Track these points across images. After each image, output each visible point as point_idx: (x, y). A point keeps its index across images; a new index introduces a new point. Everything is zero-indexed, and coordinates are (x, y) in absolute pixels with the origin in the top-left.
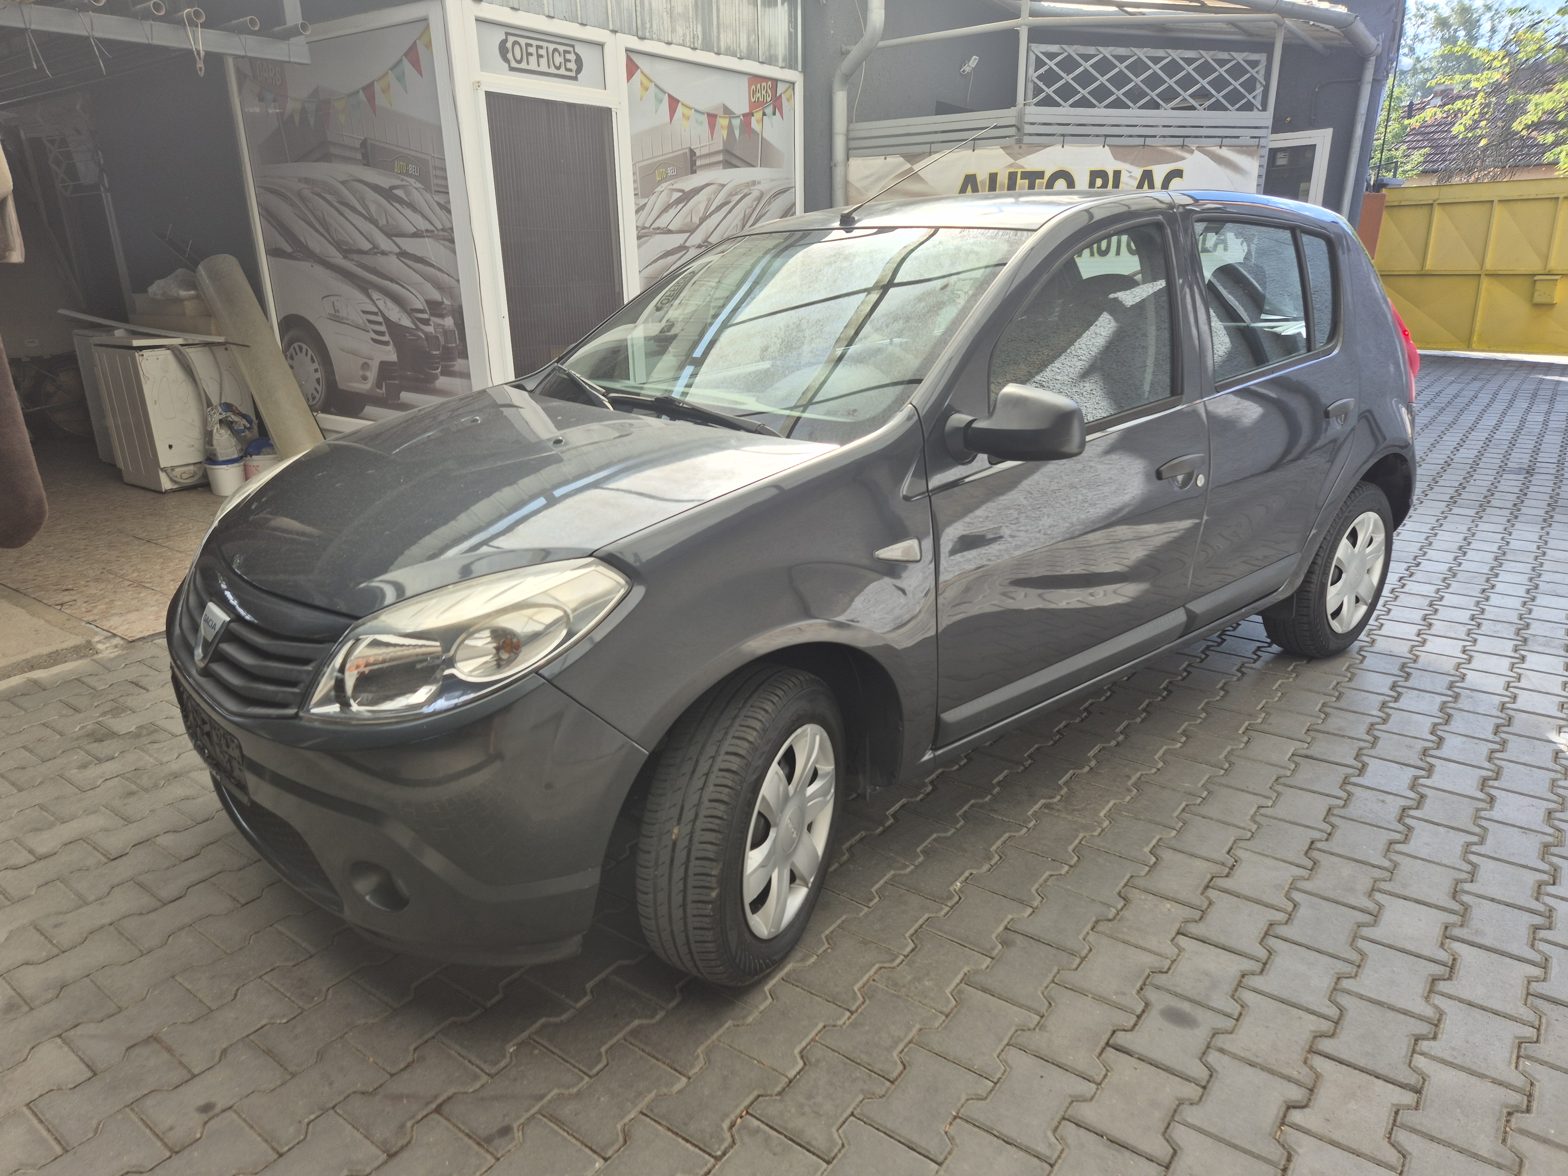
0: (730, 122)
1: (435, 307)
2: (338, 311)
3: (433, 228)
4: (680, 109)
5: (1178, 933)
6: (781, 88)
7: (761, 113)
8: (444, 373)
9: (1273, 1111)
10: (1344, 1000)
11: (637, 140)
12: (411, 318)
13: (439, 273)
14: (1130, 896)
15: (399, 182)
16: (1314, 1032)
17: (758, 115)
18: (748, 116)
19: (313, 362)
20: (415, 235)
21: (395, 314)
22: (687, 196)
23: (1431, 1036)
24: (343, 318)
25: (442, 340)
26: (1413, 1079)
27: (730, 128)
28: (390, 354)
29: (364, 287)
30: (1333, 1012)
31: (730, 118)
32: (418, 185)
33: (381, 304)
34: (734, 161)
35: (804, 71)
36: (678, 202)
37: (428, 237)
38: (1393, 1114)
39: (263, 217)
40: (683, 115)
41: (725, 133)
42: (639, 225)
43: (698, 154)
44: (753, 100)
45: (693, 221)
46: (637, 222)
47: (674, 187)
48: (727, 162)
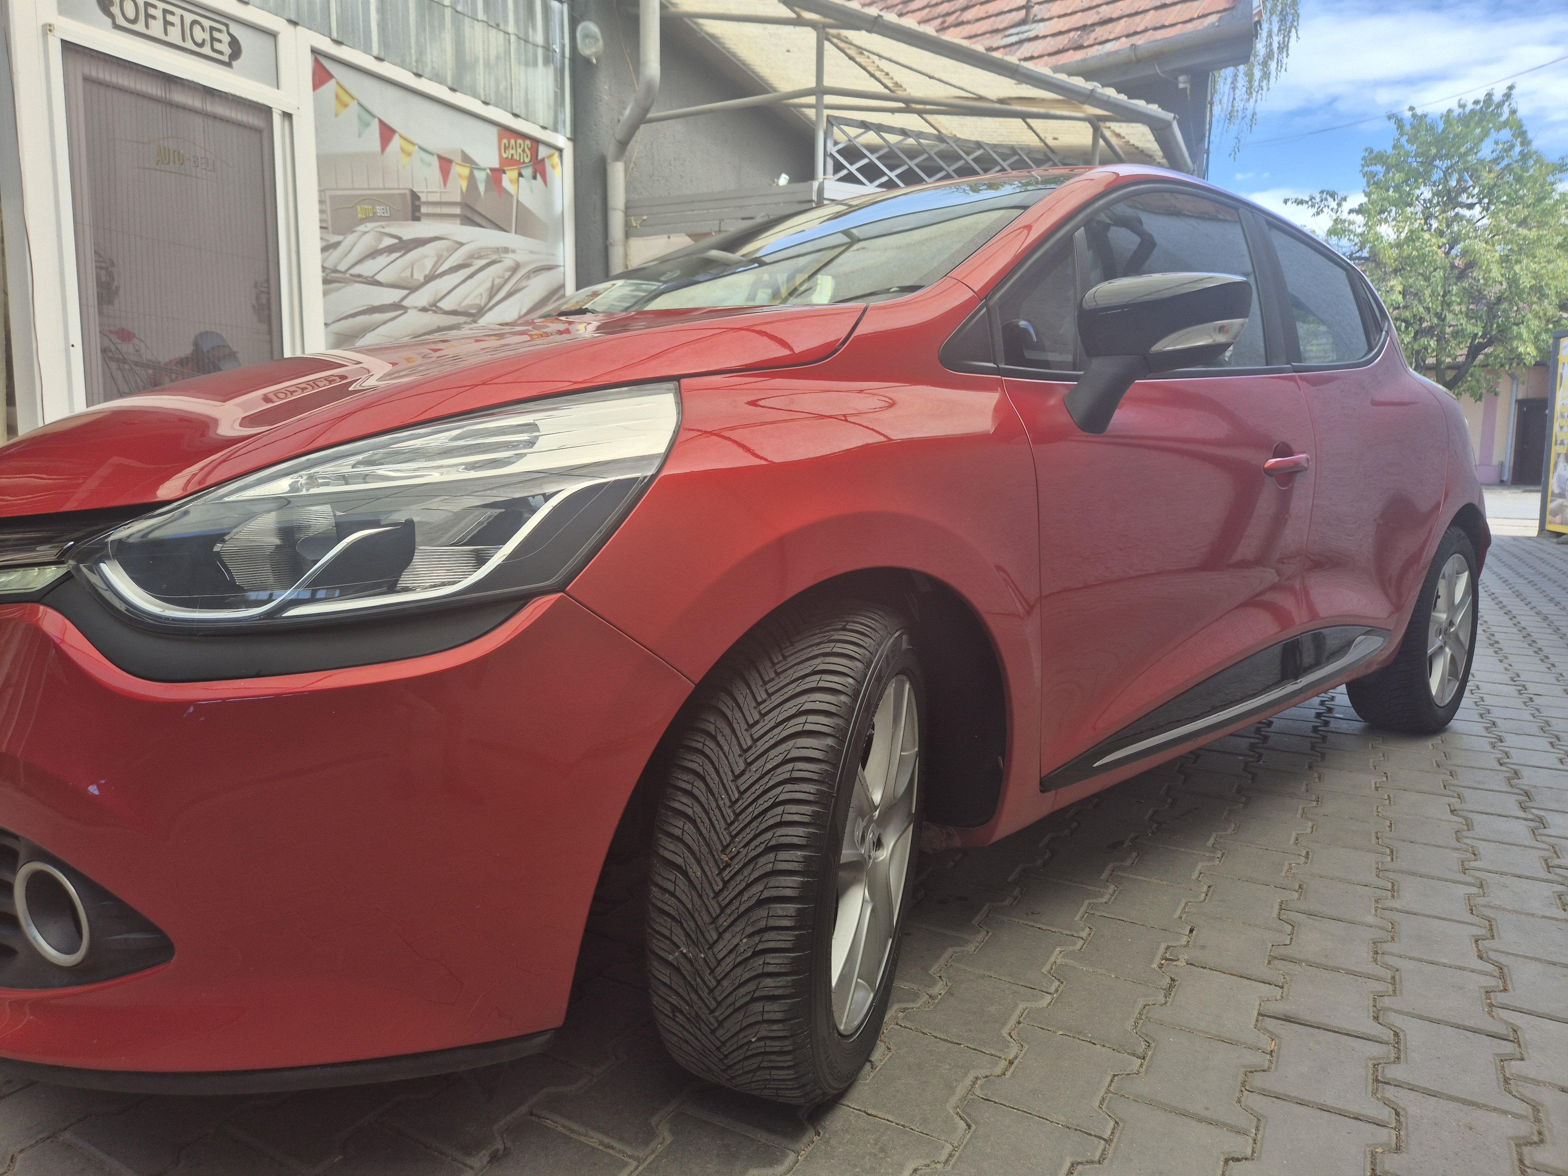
0: (471, 173)
4: (396, 142)
6: (543, 152)
7: (516, 172)
17: (512, 174)
18: (498, 172)
22: (405, 246)
27: (472, 179)
31: (471, 169)
34: (478, 219)
35: (574, 139)
36: (390, 249)
40: (402, 150)
41: (464, 184)
42: (325, 265)
43: (423, 198)
44: (505, 156)
45: (415, 277)
46: (324, 261)
47: (386, 230)
48: (467, 218)
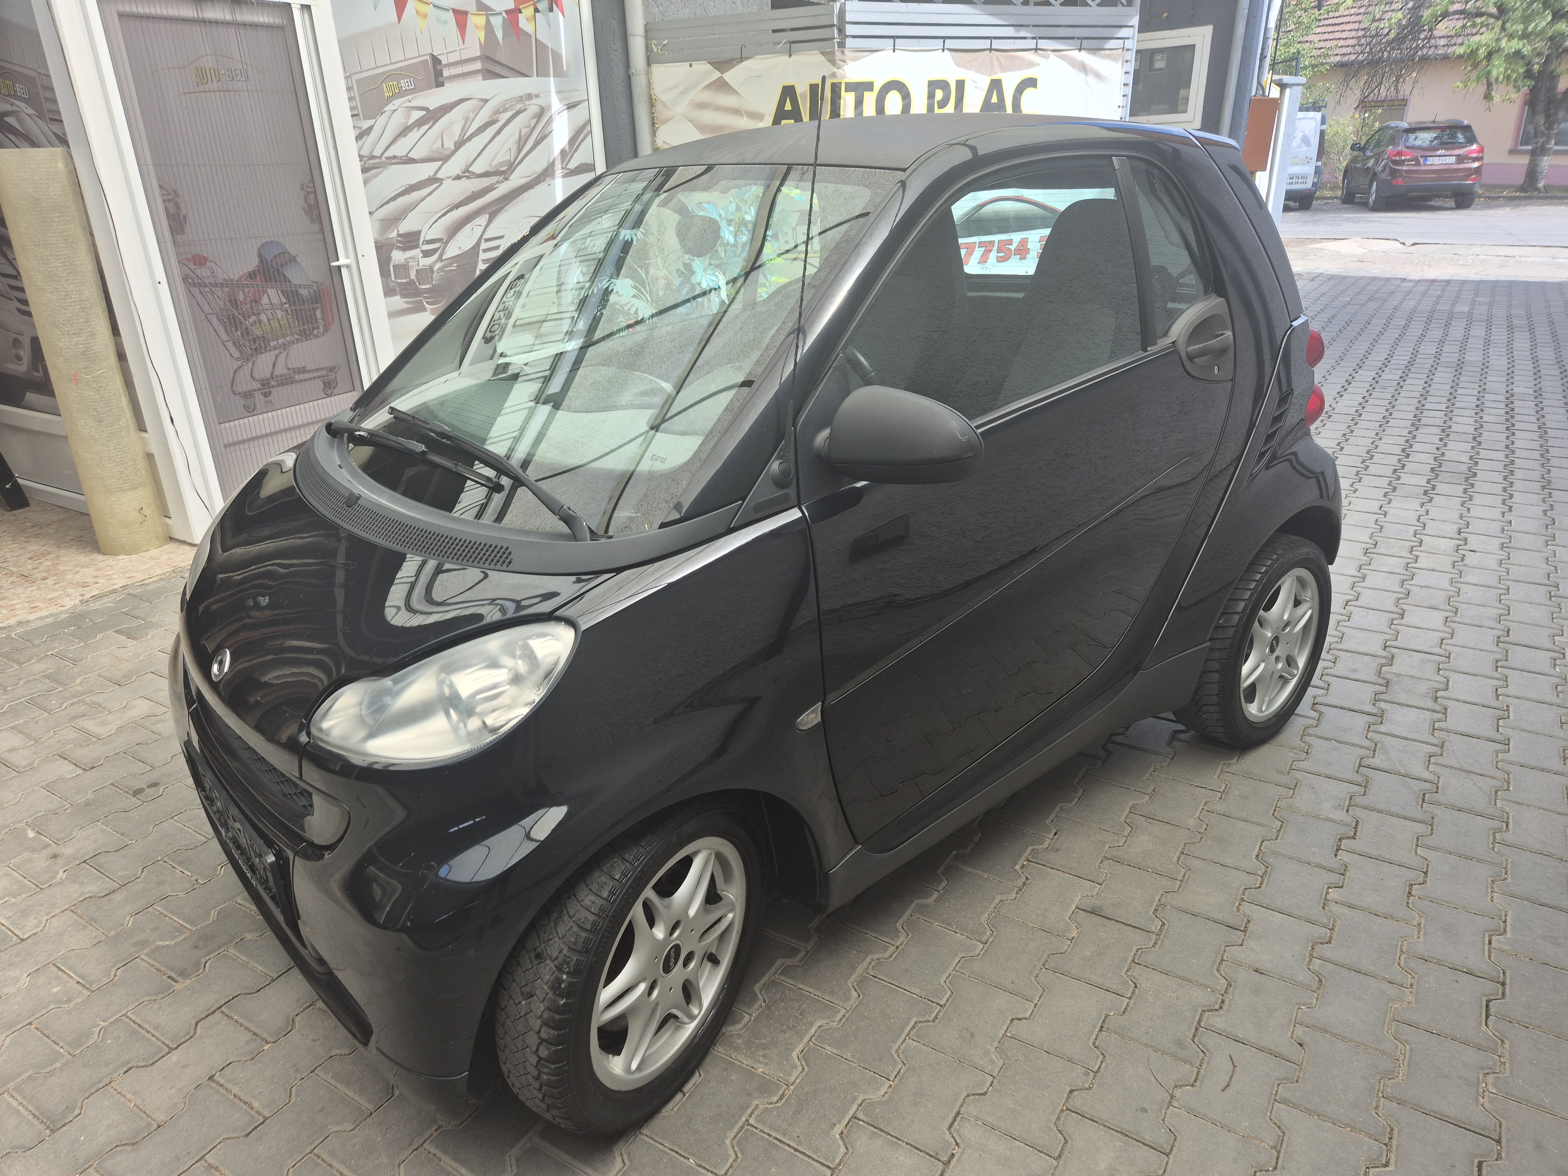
0: (488, 21)
4: (411, 6)
7: (532, 9)
11: (346, 45)
15: (8, 107)
17: (528, 12)
18: (513, 14)
22: (432, 116)
27: (489, 28)
31: (487, 16)
32: (30, 111)
34: (499, 70)
36: (419, 123)
40: (417, 12)
41: (482, 35)
42: (361, 153)
43: (444, 60)
45: (445, 146)
46: (359, 151)
47: (414, 104)
48: (488, 71)
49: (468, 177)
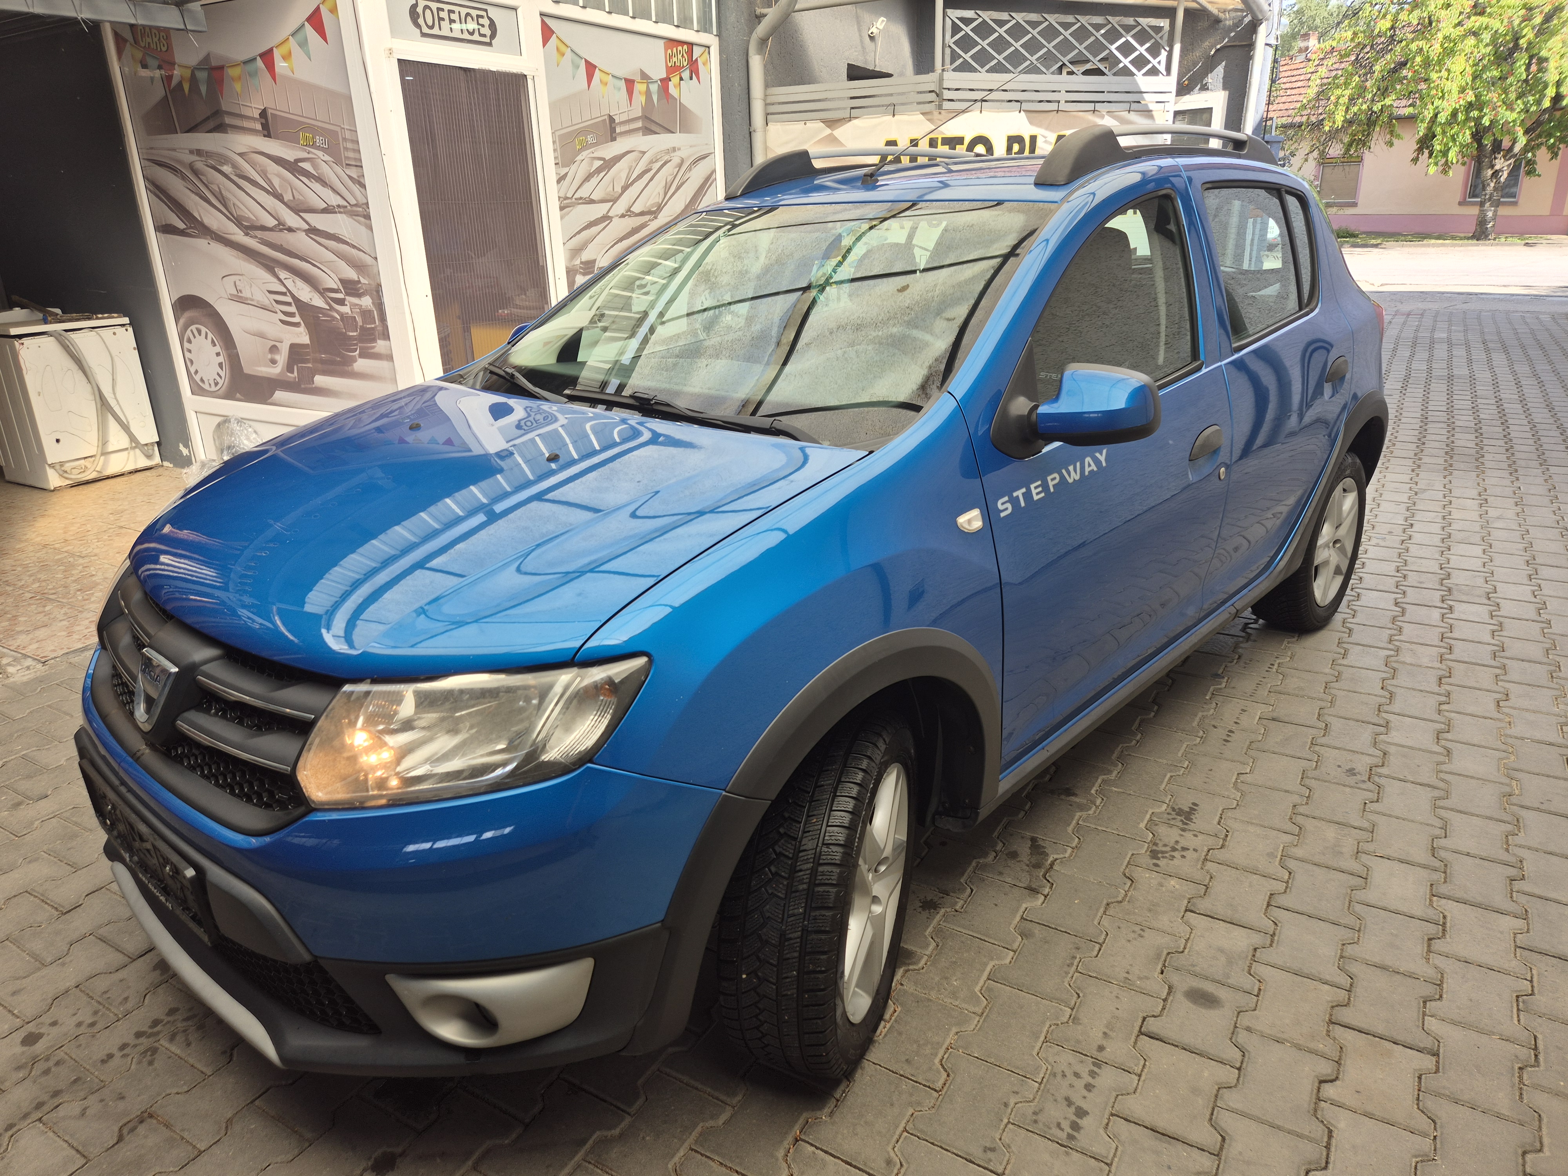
0: (648, 87)
1: (351, 288)
2: (241, 291)
3: (345, 204)
4: (597, 75)
5: (1186, 911)
6: (697, 51)
7: (678, 77)
8: (361, 356)
9: (1307, 1086)
10: (1354, 968)
11: (555, 107)
12: (324, 297)
13: (354, 251)
14: (1135, 876)
15: (305, 155)
16: (1332, 1002)
17: (675, 80)
18: (665, 81)
19: (215, 345)
20: (325, 211)
21: (305, 293)
22: (608, 164)
23: (1437, 997)
24: (247, 299)
25: (359, 320)
26: (1428, 1042)
27: (648, 93)
28: (302, 336)
29: (270, 265)
30: (1345, 981)
31: (648, 83)
32: (327, 158)
33: (289, 283)
34: (654, 128)
35: (719, 35)
36: (598, 171)
37: (340, 212)
38: (1417, 1079)
39: (150, 191)
40: (601, 81)
41: (643, 99)
42: (561, 195)
43: (617, 121)
44: (670, 65)
45: (616, 189)
46: (559, 192)
47: (595, 155)
48: (646, 128)
49: (630, 216)
